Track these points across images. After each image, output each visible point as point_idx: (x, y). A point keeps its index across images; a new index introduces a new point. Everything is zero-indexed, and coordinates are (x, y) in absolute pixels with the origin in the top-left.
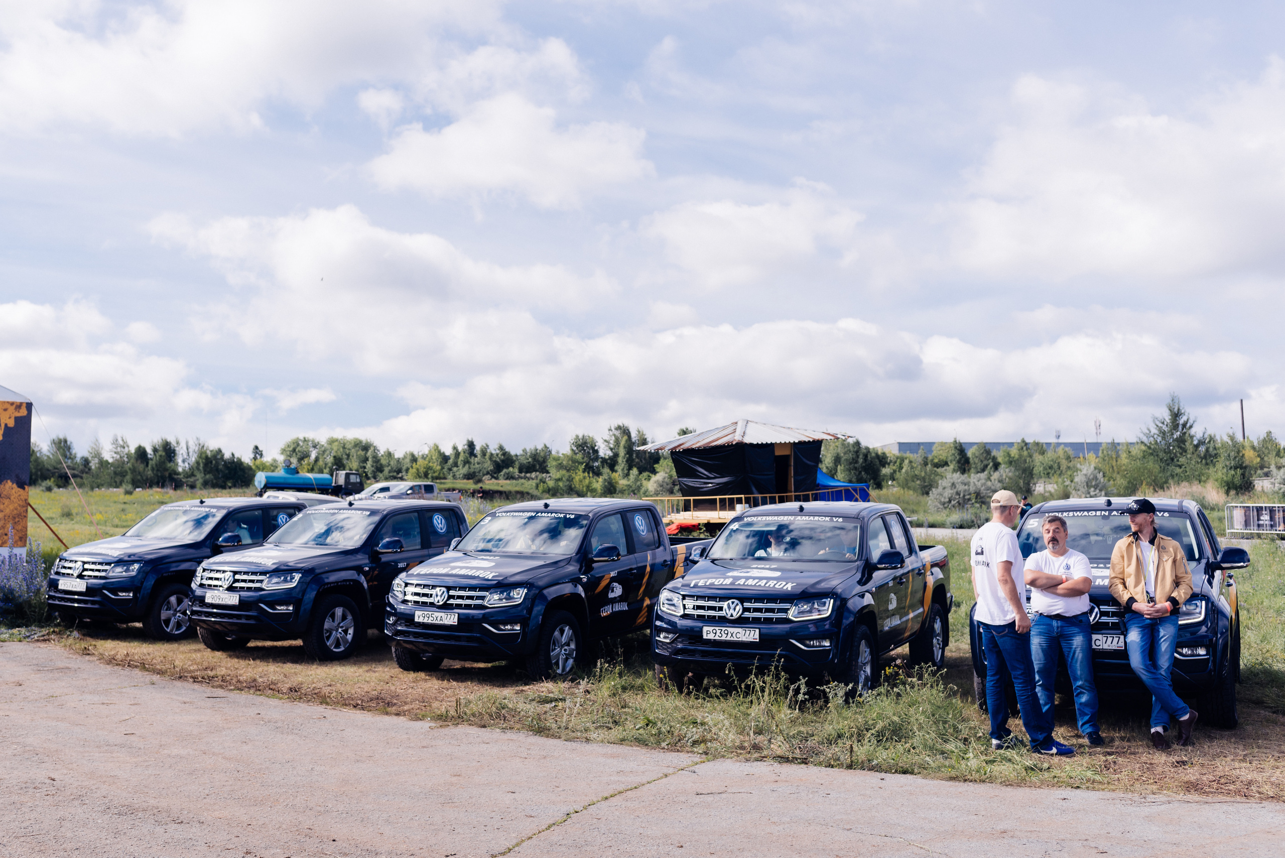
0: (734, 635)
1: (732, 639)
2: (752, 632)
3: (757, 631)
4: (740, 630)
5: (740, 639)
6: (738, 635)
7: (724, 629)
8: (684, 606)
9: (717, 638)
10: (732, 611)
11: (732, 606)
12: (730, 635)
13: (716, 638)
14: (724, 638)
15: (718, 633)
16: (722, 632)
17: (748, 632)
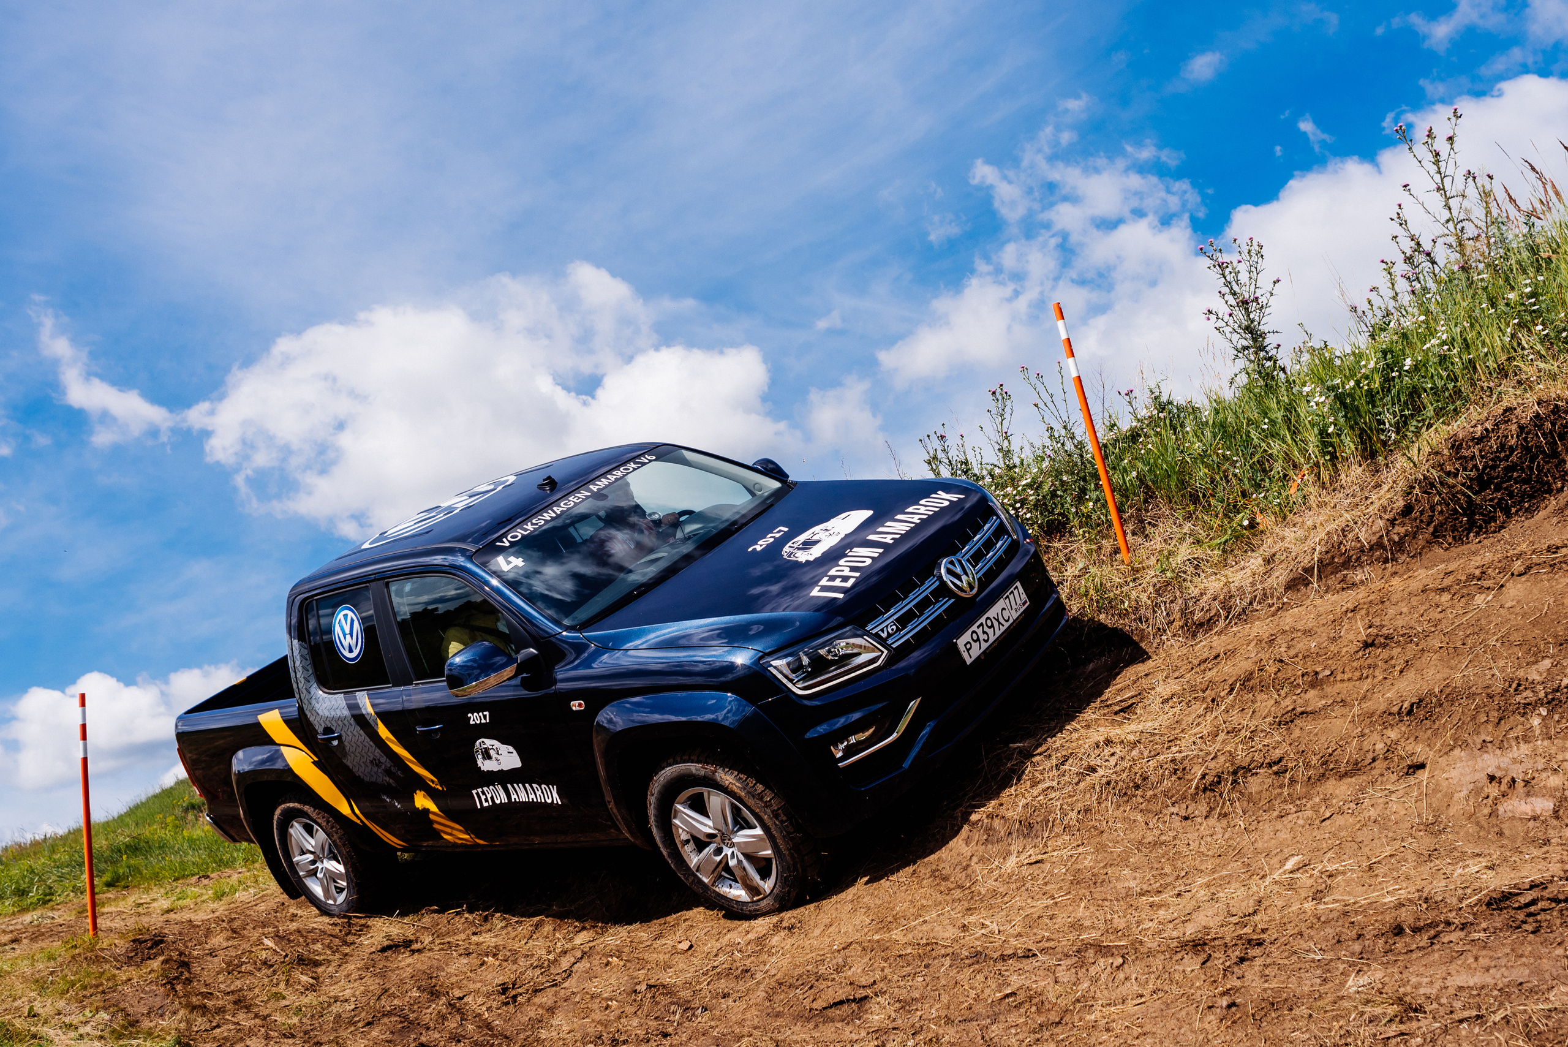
0: (1001, 620)
1: (1003, 629)
2: (1016, 592)
3: (1018, 584)
4: (1001, 604)
5: (1011, 621)
6: (1006, 614)
7: (983, 620)
8: (877, 637)
9: (985, 646)
10: (964, 578)
11: (959, 570)
12: (996, 623)
13: (983, 649)
14: (992, 639)
15: (982, 637)
16: (986, 629)
17: (1011, 597)
